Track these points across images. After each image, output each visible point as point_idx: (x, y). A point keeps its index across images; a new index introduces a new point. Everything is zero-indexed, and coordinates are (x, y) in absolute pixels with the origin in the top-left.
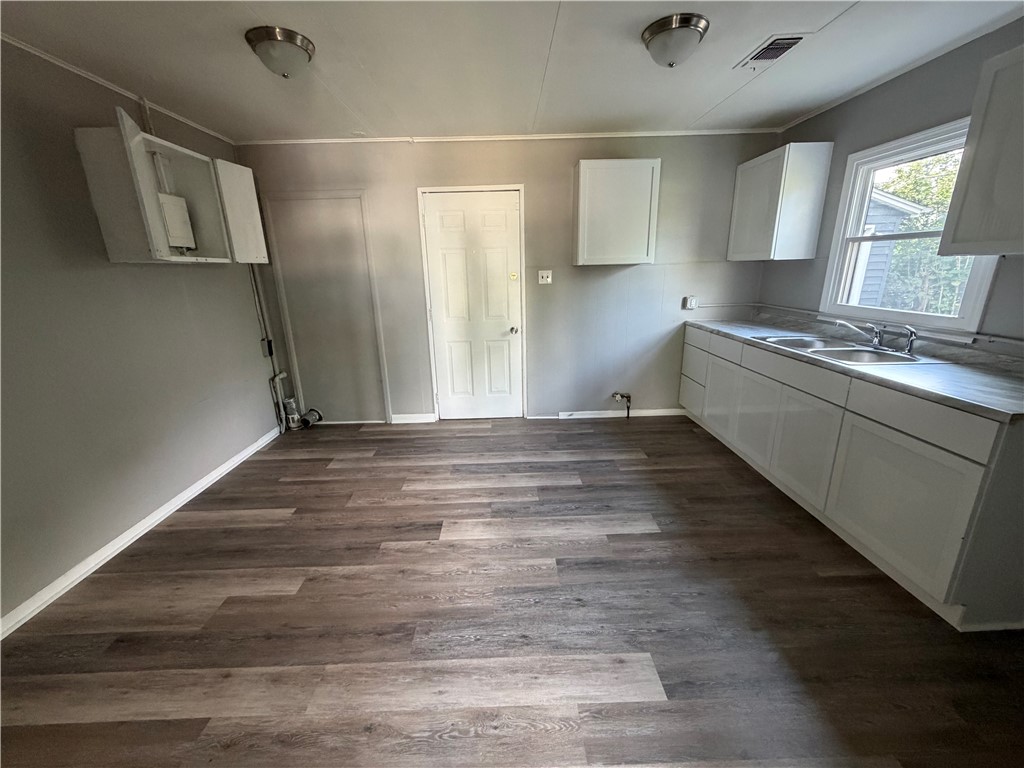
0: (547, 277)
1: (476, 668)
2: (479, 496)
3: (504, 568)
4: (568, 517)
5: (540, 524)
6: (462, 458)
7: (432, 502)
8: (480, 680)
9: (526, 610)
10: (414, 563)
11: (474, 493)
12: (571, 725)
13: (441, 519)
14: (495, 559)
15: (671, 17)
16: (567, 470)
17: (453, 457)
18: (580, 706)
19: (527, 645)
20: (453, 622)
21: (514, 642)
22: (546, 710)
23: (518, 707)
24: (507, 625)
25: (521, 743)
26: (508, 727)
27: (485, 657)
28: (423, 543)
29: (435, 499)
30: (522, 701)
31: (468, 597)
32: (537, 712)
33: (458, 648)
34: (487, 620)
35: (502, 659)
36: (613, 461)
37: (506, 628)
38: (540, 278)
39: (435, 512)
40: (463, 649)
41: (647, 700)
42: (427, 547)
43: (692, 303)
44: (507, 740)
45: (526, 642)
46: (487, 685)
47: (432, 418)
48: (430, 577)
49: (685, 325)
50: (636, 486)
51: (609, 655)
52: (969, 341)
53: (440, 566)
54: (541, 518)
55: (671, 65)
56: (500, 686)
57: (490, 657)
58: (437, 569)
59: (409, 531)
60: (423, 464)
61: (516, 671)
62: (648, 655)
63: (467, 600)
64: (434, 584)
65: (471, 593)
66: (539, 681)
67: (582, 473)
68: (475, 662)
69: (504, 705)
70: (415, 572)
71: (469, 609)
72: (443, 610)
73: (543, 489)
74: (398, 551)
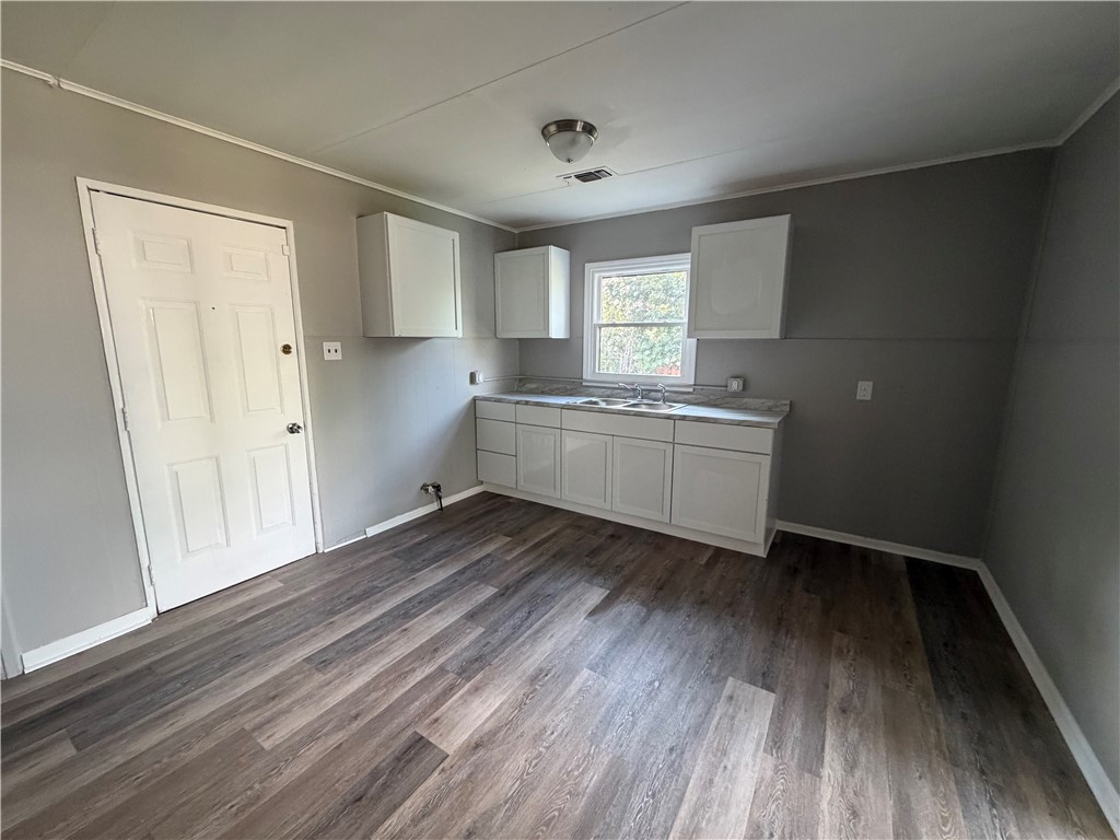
0: (333, 351)
1: (693, 816)
2: (414, 670)
3: (563, 715)
4: (536, 626)
5: (523, 649)
6: (306, 641)
7: (355, 726)
8: (709, 821)
9: (638, 729)
10: (465, 810)
11: (398, 672)
12: (783, 769)
13: (409, 732)
14: (543, 715)
15: (577, 121)
16: (462, 585)
17: (283, 653)
18: (765, 750)
19: (683, 753)
20: (611, 809)
21: (674, 763)
22: (762, 779)
23: (753, 802)
24: (648, 757)
25: (793, 820)
26: (773, 823)
27: (681, 800)
28: (435, 778)
29: (356, 717)
30: (747, 794)
31: (583, 773)
32: (763, 788)
33: (654, 824)
34: (630, 772)
35: (690, 785)
36: (488, 555)
37: (652, 760)
38: (326, 352)
39: (385, 733)
40: (660, 818)
41: (772, 706)
42: (449, 778)
43: (480, 378)
44: (787, 831)
45: (679, 751)
46: (717, 817)
47: (143, 617)
48: (514, 802)
49: (475, 400)
50: (539, 568)
51: (721, 700)
52: (691, 390)
53: (504, 778)
54: (515, 645)
55: (569, 161)
56: (725, 805)
57: (684, 794)
58: (506, 785)
59: (385, 786)
60: (239, 692)
61: (711, 781)
62: (731, 679)
63: (587, 777)
64: (531, 801)
65: (578, 766)
66: (730, 767)
67: (485, 579)
68: (683, 812)
69: (748, 814)
70: (488, 815)
71: (602, 781)
72: (585, 813)
73: (472, 616)
74: (415, 821)
